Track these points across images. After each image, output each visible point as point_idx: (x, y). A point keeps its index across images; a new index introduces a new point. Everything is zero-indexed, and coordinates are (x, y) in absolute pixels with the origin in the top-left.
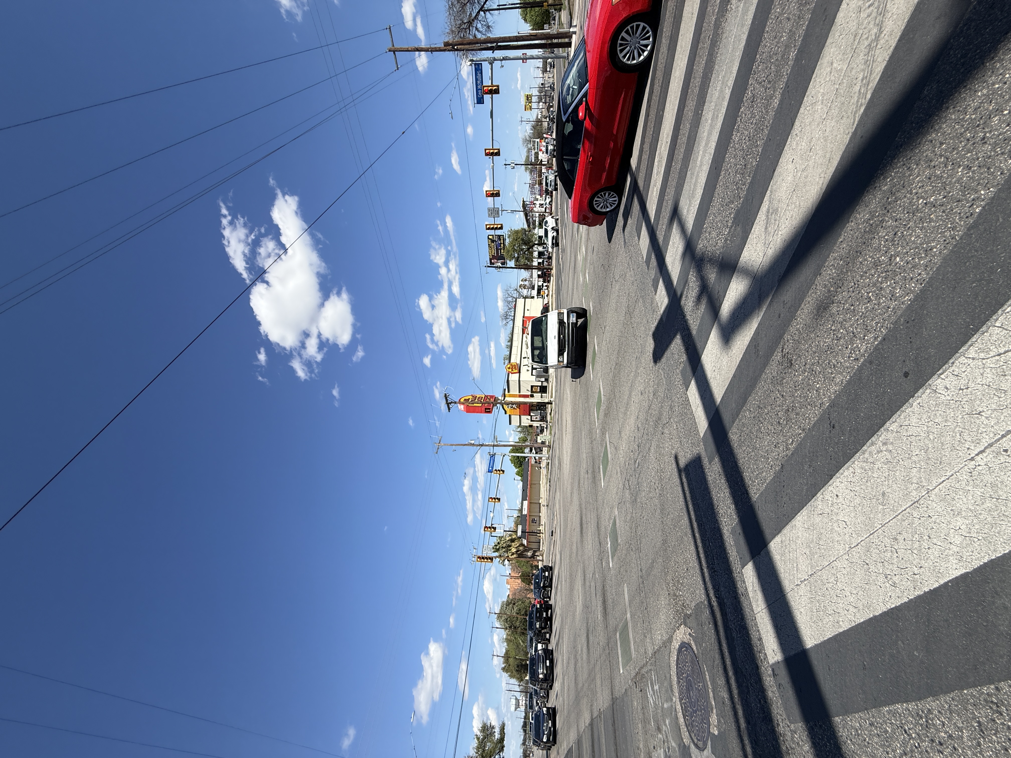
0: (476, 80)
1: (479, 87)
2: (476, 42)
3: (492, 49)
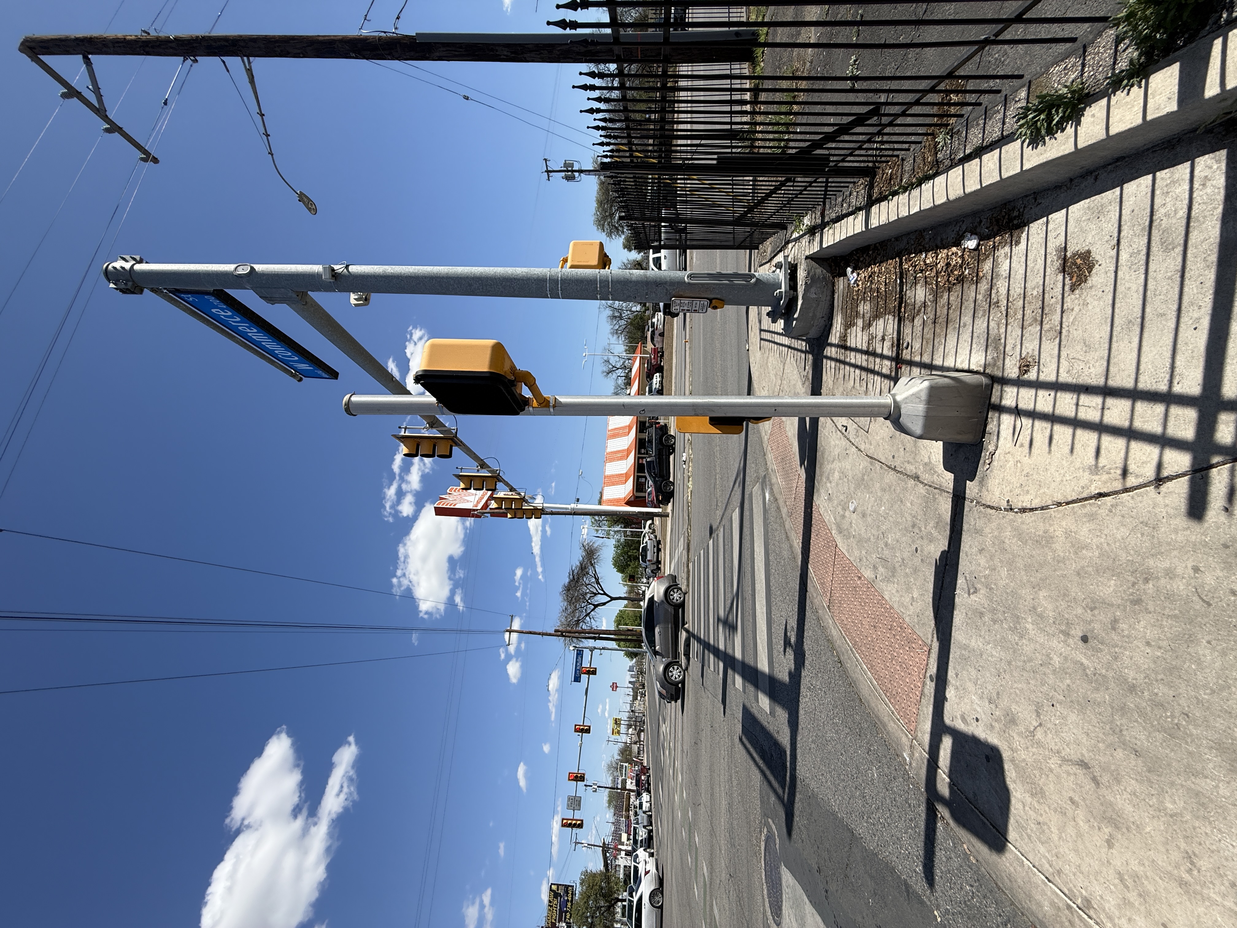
0: (577, 662)
1: (578, 668)
2: (584, 632)
3: (595, 638)
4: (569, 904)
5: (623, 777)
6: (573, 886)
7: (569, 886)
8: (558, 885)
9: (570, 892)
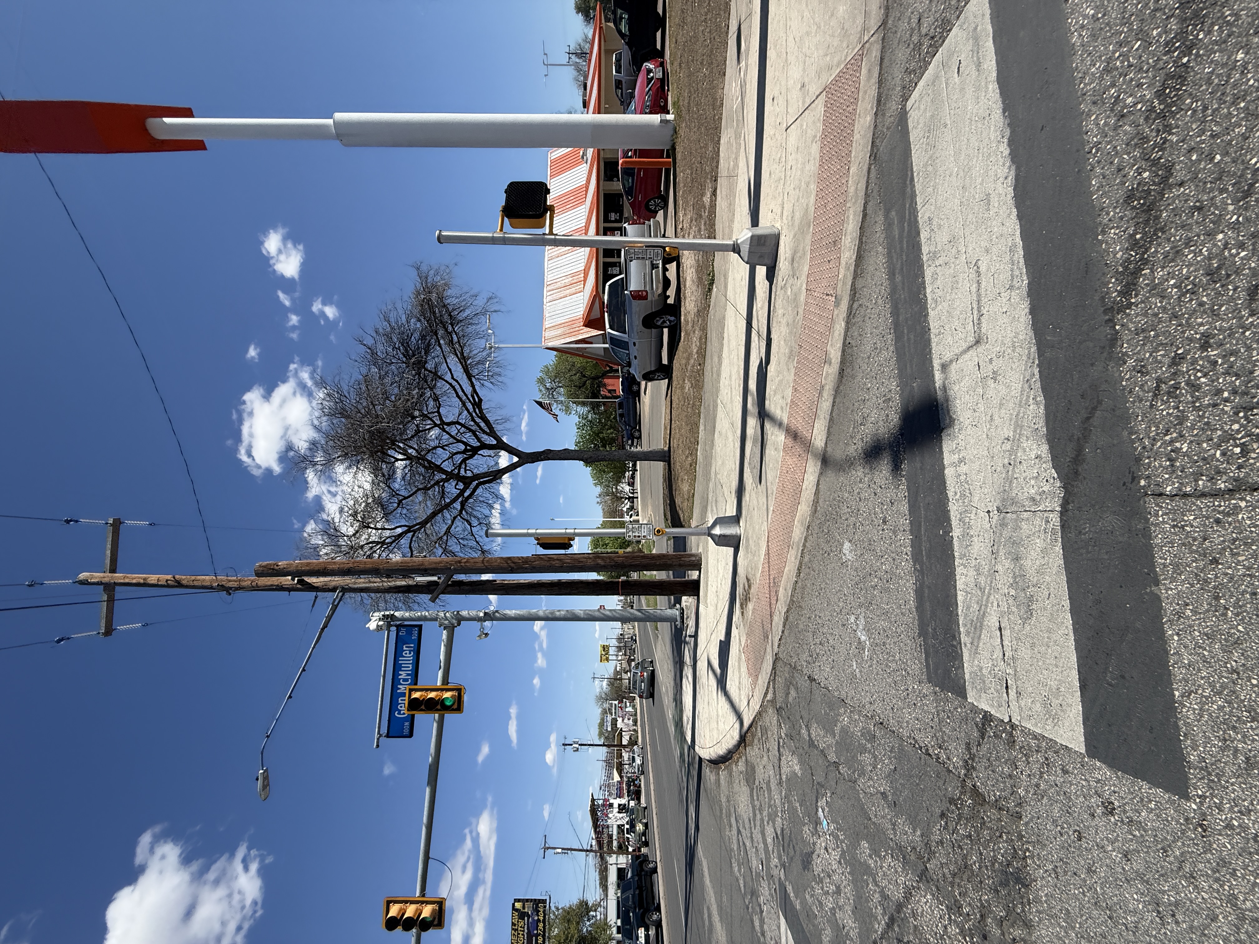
0: (397, 668)
1: (402, 688)
4: (541, 925)
5: (613, 717)
6: (544, 901)
7: (539, 900)
8: (524, 901)
9: (541, 910)
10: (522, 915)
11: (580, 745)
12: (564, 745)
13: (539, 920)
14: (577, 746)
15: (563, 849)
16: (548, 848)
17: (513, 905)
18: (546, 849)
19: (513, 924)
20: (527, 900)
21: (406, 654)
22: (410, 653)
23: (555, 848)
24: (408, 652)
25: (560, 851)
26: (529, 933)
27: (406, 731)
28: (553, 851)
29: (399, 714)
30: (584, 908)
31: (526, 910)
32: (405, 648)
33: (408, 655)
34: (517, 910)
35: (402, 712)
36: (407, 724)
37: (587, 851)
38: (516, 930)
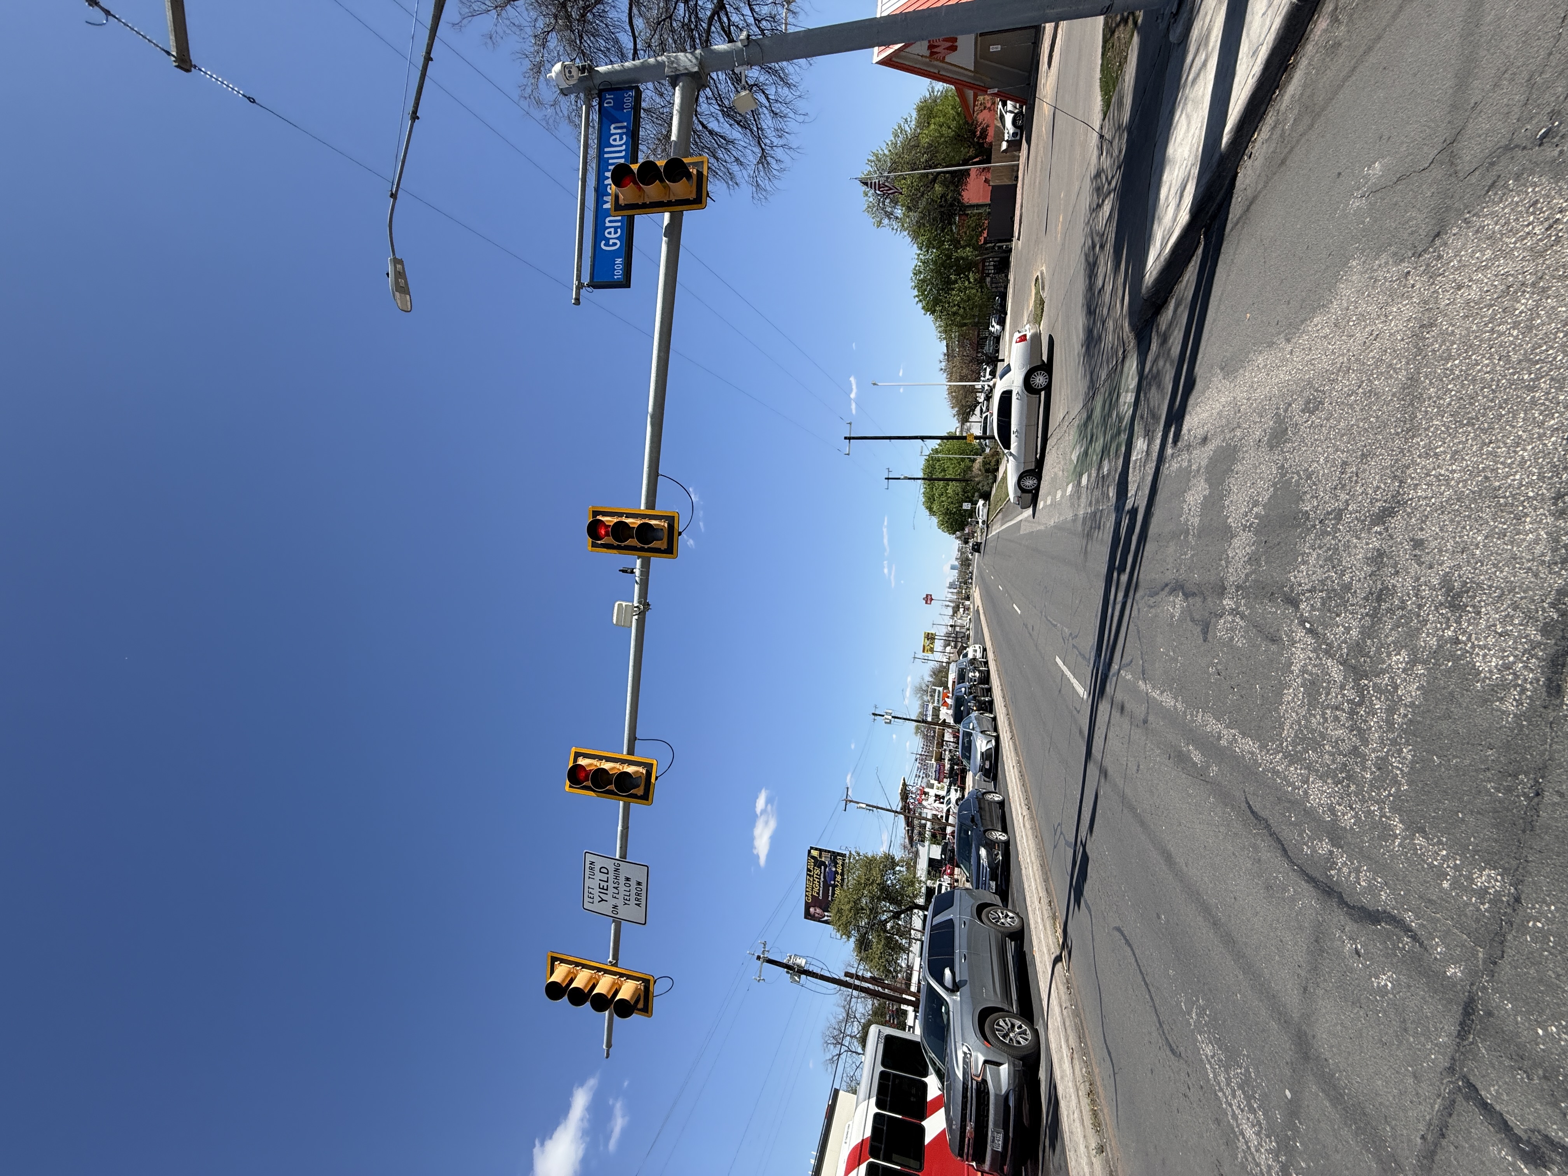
4: (839, 878)
5: (936, 704)
6: (844, 855)
7: (839, 854)
8: (821, 851)
9: (840, 862)
10: (818, 863)
11: (893, 717)
12: (874, 714)
13: (836, 872)
14: (890, 717)
15: (867, 805)
16: (851, 801)
17: (809, 852)
18: (847, 801)
19: (809, 870)
20: (825, 851)
21: (615, 140)
22: (621, 139)
23: (858, 803)
24: (618, 137)
25: (864, 806)
26: (825, 882)
27: (618, 274)
28: (856, 805)
29: (607, 245)
30: (890, 862)
31: (823, 859)
32: (613, 131)
33: (618, 143)
34: (813, 857)
35: (611, 242)
36: (619, 261)
37: (896, 812)
38: (810, 876)
